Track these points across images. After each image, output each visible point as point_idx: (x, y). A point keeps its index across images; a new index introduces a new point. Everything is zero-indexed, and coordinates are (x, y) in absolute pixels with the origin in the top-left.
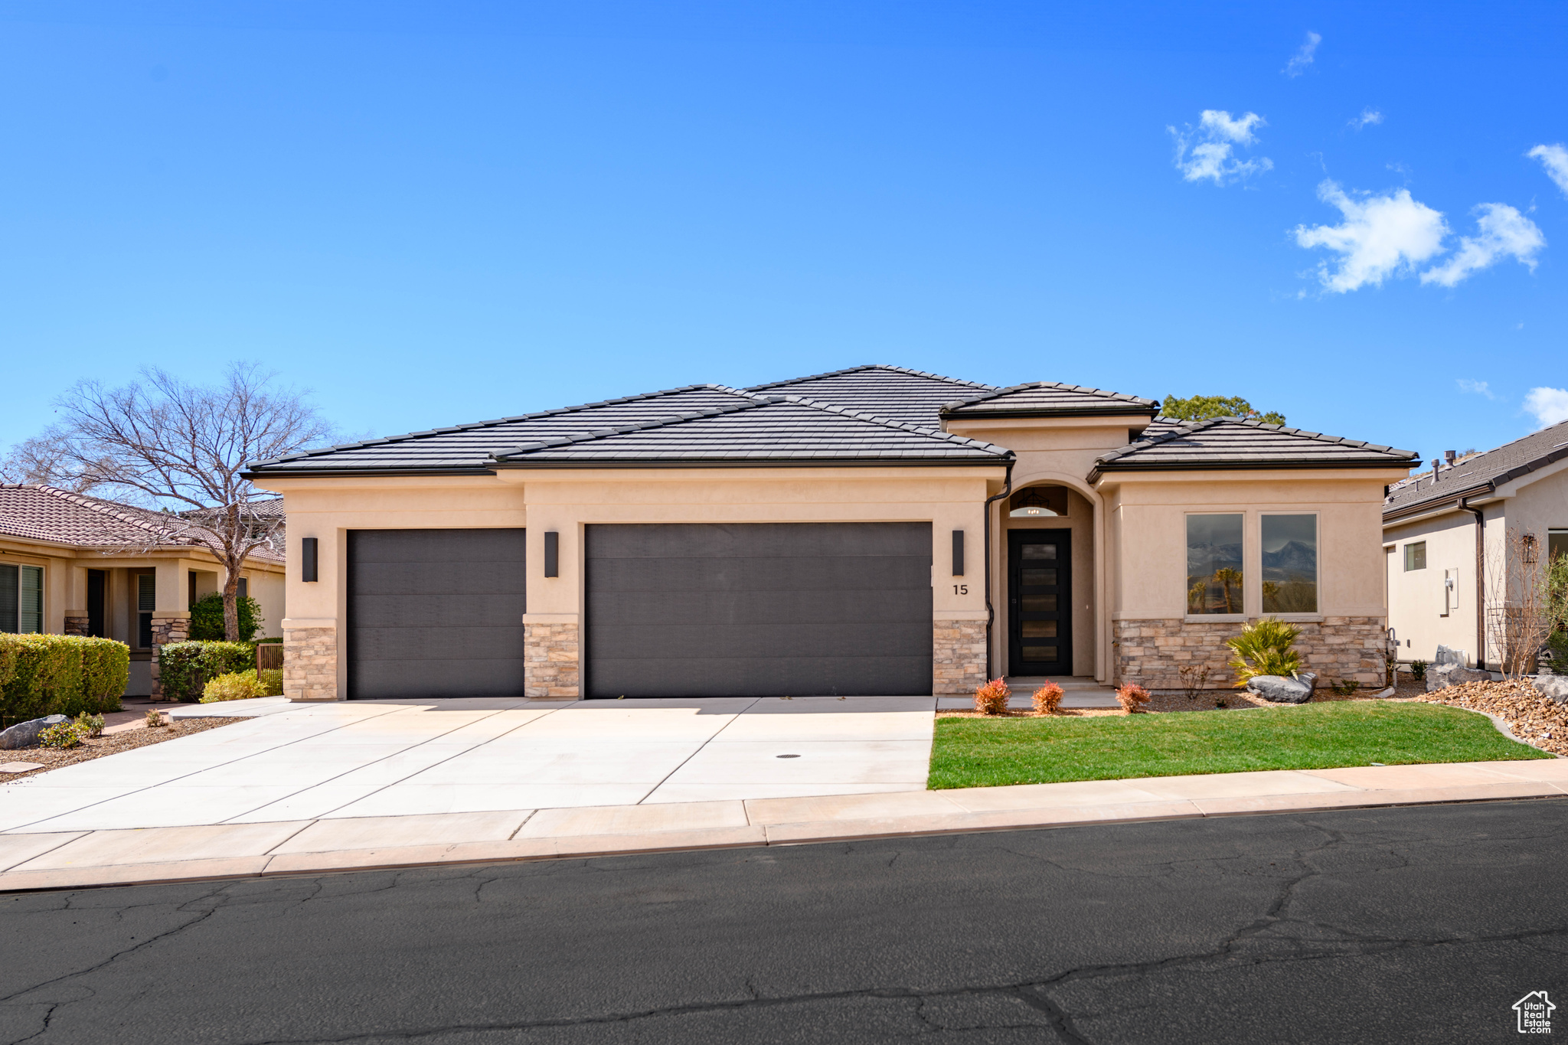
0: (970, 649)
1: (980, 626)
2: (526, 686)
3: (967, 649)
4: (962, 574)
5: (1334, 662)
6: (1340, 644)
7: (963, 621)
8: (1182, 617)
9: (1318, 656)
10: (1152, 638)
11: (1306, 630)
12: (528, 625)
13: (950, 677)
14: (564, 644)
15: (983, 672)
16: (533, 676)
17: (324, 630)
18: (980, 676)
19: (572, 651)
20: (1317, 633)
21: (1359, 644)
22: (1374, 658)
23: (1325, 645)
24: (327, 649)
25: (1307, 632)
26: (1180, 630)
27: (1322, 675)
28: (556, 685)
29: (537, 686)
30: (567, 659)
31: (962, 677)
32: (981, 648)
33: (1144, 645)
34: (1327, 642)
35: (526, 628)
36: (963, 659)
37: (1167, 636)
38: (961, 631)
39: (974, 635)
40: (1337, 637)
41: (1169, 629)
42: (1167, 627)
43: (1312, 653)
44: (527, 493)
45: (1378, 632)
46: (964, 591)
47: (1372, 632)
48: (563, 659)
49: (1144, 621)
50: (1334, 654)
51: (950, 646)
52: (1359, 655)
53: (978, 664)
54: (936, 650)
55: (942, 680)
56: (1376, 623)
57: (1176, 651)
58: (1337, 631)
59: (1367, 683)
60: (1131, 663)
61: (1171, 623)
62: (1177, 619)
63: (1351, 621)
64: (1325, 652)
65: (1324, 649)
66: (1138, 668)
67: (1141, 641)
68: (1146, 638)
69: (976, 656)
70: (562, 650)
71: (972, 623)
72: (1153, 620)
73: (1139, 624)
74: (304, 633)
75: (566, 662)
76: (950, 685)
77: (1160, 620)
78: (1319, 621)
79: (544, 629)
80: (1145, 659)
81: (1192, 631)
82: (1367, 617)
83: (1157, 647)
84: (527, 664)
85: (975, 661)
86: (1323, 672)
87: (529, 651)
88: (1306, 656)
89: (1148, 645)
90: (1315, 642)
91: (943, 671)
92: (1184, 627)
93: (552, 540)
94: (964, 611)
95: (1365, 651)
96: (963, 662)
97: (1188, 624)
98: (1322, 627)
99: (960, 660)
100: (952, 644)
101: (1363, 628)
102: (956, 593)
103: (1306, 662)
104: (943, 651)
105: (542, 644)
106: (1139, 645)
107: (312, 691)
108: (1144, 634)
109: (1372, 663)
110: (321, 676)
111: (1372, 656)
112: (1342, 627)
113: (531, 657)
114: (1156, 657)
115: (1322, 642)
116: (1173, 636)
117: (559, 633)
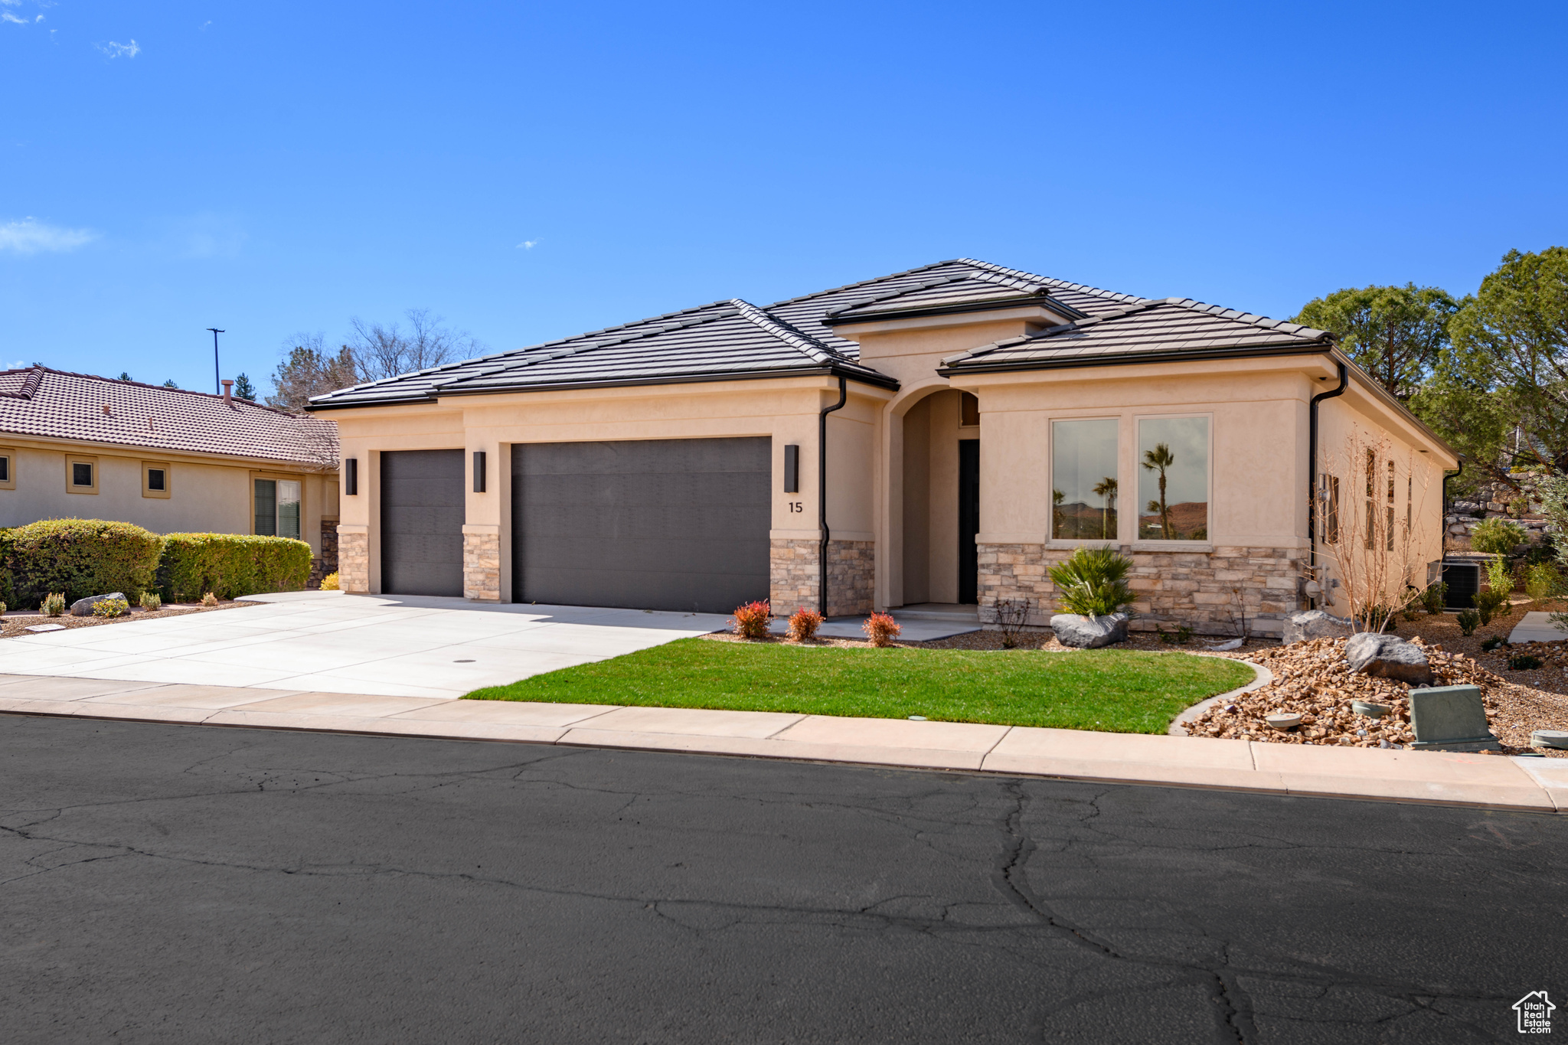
0: (803, 570)
1: (812, 546)
2: (466, 587)
3: (800, 570)
4: (796, 490)
5: (1227, 604)
6: (1235, 582)
7: (797, 540)
8: (1042, 541)
9: (1206, 595)
10: (1010, 566)
11: (1191, 562)
12: (466, 535)
13: (785, 598)
14: (490, 552)
15: (815, 595)
16: (469, 580)
17: (361, 535)
18: (812, 599)
19: (494, 559)
20: (1205, 566)
21: (1260, 582)
22: (1280, 601)
23: (1215, 581)
24: (363, 551)
25: (1193, 565)
26: (1041, 557)
27: (1211, 619)
28: (484, 589)
29: (472, 589)
30: (491, 566)
31: (796, 599)
32: (814, 569)
33: (1002, 573)
34: (1217, 578)
35: (465, 537)
36: (797, 580)
37: (1026, 564)
38: (795, 551)
39: (807, 556)
40: (1231, 572)
41: (1029, 555)
42: (1026, 553)
43: (1198, 591)
44: (465, 417)
45: (1285, 568)
46: (799, 509)
47: (1277, 567)
48: (489, 565)
49: (1001, 546)
50: (1226, 593)
51: (785, 566)
52: (1260, 597)
53: (811, 586)
54: (773, 569)
55: (778, 601)
56: (1284, 556)
57: (1036, 582)
58: (1231, 565)
59: (1270, 632)
60: (987, 593)
61: (1031, 549)
62: (1037, 544)
63: (1249, 553)
64: (1215, 590)
65: (1214, 587)
66: (994, 599)
67: (999, 568)
68: (1004, 565)
69: (809, 577)
70: (488, 558)
71: (806, 542)
72: (1012, 545)
73: (996, 549)
74: (349, 537)
75: (491, 569)
76: (785, 607)
77: (1019, 544)
78: (1206, 551)
79: (476, 538)
80: (1002, 589)
81: (1054, 559)
82: (1271, 548)
83: (1015, 576)
84: (465, 570)
85: (809, 583)
86: (1212, 616)
87: (467, 557)
88: (1190, 594)
89: (1006, 573)
90: (1203, 577)
91: (779, 592)
92: (1047, 555)
93: (481, 458)
94: (798, 530)
95: (1268, 591)
96: (797, 583)
97: (1050, 550)
98: (1212, 559)
99: (795, 580)
100: (788, 564)
101: (1265, 562)
102: (792, 511)
103: (1191, 602)
104: (779, 571)
105: (475, 552)
106: (996, 573)
107: (354, 585)
108: (1001, 561)
109: (1276, 608)
110: (359, 573)
111: (1277, 598)
112: (1238, 560)
113: (468, 563)
114: (1014, 588)
115: (1211, 578)
116: (1033, 564)
117: (486, 542)
